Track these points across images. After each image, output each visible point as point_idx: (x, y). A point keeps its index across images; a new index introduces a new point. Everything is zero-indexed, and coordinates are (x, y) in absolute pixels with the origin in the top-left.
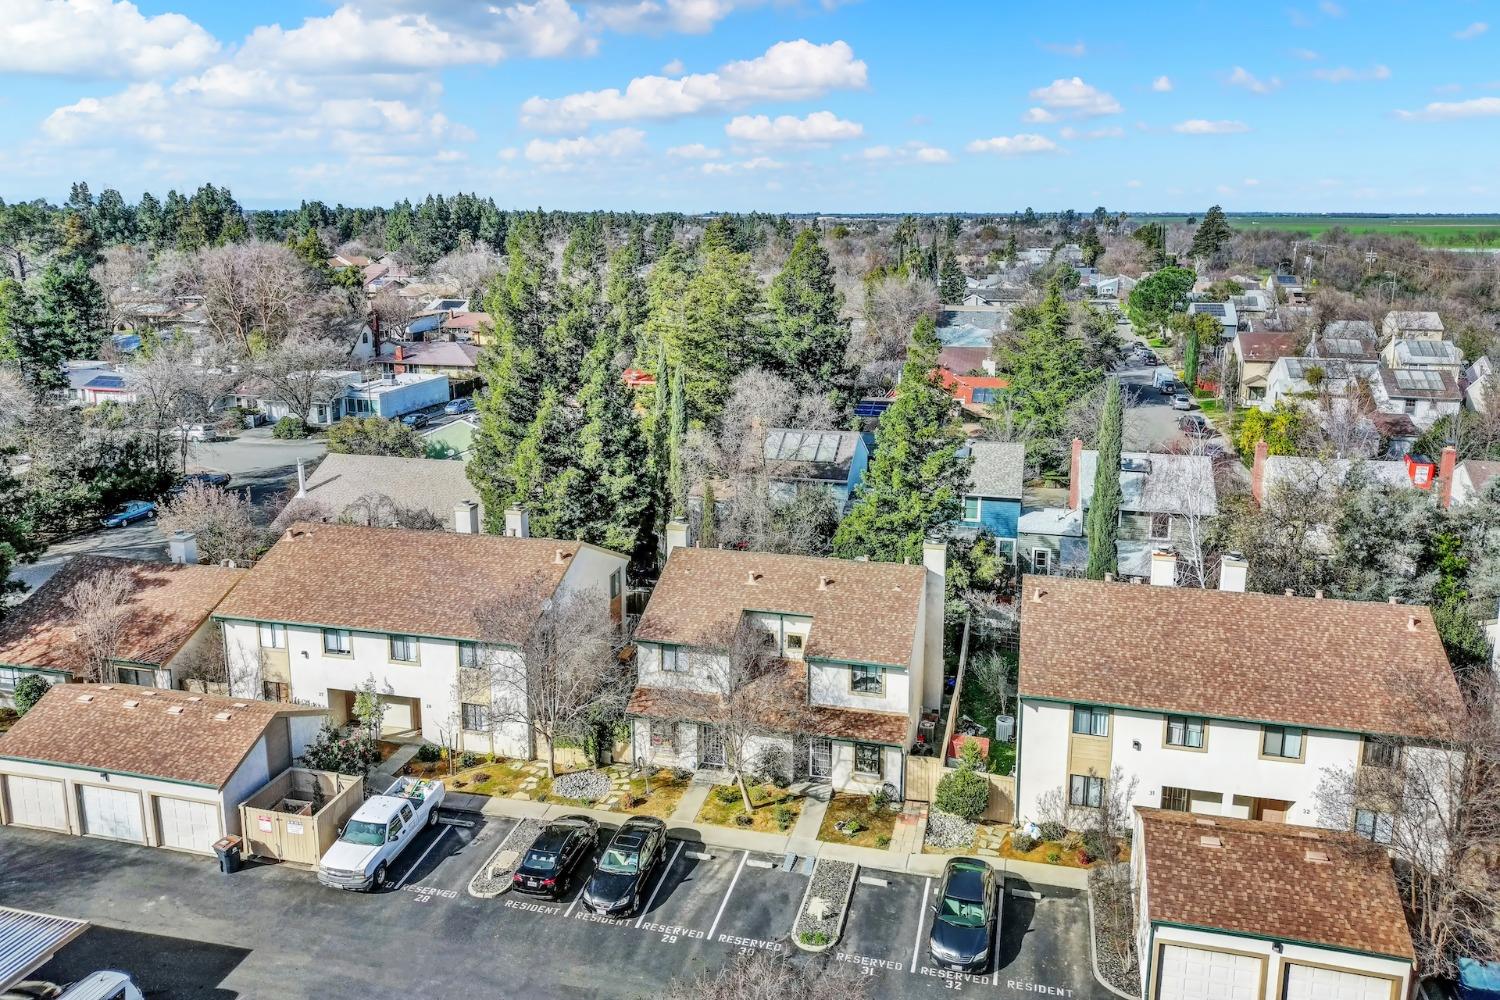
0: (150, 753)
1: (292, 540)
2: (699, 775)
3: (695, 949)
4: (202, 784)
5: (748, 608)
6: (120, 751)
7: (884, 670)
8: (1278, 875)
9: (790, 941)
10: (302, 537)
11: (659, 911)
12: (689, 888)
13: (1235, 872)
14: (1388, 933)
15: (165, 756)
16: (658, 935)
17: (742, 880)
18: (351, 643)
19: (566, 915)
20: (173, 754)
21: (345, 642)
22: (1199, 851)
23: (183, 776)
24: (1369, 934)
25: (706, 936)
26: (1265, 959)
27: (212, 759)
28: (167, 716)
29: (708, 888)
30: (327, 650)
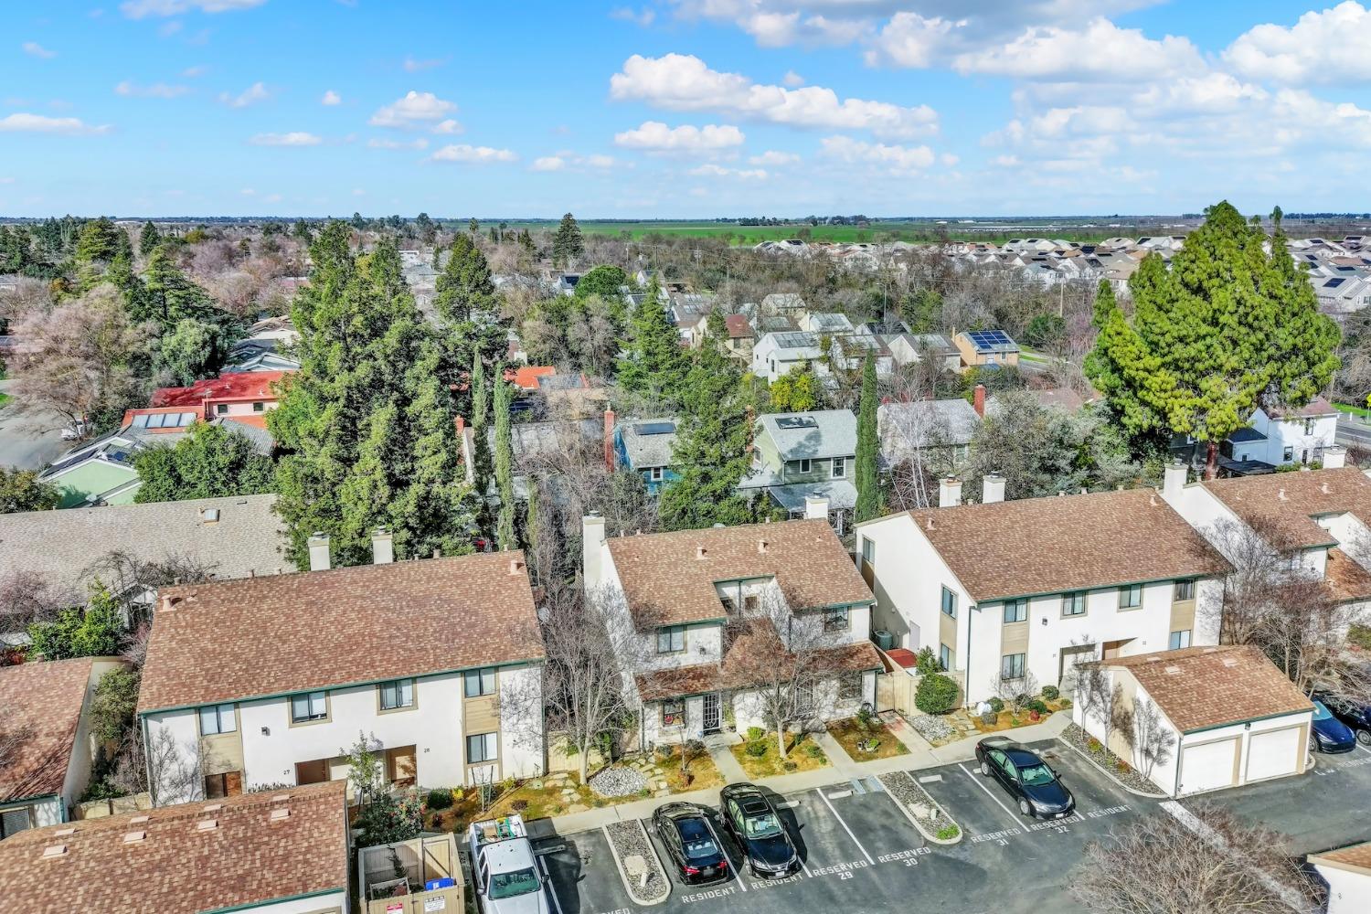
0: (218, 882)
1: (173, 609)
2: (709, 742)
3: (874, 876)
4: (319, 890)
5: (715, 580)
6: (169, 893)
7: (849, 608)
8: (1222, 681)
9: (927, 843)
10: (183, 603)
11: (810, 857)
12: (811, 833)
13: (1199, 686)
14: (1294, 696)
15: (242, 878)
16: (835, 877)
17: (842, 813)
18: (328, 705)
19: (744, 889)
20: (249, 873)
21: (319, 705)
22: (1171, 678)
23: (286, 890)
24: (1287, 701)
25: (868, 862)
26: (1238, 738)
27: (306, 862)
28: (201, 836)
29: (826, 827)
30: (296, 720)
